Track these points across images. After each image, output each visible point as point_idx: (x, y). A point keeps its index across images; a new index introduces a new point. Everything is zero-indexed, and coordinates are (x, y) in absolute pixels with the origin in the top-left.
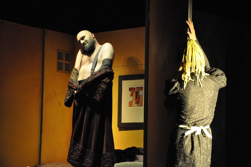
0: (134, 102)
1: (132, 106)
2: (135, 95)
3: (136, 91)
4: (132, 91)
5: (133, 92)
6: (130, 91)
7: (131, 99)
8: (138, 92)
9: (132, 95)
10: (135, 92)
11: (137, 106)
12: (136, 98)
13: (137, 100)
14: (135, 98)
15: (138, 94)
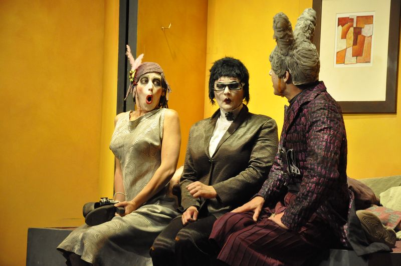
0: (350, 52)
1: (344, 63)
2: (352, 35)
3: (355, 26)
4: (346, 26)
5: (348, 29)
6: (340, 26)
7: (343, 44)
8: (361, 28)
9: (344, 36)
10: (352, 29)
11: (357, 63)
12: (355, 43)
13: (356, 47)
14: (351, 42)
15: (360, 33)
